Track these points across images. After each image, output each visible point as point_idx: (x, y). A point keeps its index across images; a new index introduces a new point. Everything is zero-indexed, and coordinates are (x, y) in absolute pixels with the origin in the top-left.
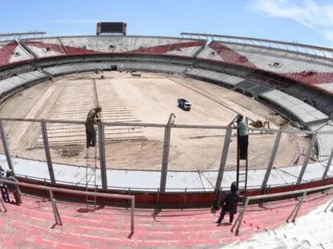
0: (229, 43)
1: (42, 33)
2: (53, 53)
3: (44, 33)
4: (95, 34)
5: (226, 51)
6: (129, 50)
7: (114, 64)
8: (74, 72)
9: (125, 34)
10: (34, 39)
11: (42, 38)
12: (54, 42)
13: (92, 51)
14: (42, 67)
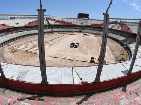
0: (126, 22)
1: (55, 16)
2: (58, 24)
3: (56, 16)
4: (77, 18)
5: (124, 26)
6: (88, 25)
7: (81, 30)
8: (63, 31)
9: (88, 18)
10: (52, 18)
11: (55, 18)
12: (60, 19)
13: (74, 24)
14: (52, 28)
